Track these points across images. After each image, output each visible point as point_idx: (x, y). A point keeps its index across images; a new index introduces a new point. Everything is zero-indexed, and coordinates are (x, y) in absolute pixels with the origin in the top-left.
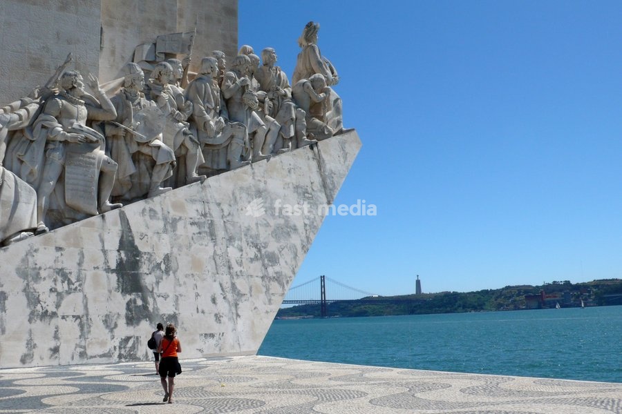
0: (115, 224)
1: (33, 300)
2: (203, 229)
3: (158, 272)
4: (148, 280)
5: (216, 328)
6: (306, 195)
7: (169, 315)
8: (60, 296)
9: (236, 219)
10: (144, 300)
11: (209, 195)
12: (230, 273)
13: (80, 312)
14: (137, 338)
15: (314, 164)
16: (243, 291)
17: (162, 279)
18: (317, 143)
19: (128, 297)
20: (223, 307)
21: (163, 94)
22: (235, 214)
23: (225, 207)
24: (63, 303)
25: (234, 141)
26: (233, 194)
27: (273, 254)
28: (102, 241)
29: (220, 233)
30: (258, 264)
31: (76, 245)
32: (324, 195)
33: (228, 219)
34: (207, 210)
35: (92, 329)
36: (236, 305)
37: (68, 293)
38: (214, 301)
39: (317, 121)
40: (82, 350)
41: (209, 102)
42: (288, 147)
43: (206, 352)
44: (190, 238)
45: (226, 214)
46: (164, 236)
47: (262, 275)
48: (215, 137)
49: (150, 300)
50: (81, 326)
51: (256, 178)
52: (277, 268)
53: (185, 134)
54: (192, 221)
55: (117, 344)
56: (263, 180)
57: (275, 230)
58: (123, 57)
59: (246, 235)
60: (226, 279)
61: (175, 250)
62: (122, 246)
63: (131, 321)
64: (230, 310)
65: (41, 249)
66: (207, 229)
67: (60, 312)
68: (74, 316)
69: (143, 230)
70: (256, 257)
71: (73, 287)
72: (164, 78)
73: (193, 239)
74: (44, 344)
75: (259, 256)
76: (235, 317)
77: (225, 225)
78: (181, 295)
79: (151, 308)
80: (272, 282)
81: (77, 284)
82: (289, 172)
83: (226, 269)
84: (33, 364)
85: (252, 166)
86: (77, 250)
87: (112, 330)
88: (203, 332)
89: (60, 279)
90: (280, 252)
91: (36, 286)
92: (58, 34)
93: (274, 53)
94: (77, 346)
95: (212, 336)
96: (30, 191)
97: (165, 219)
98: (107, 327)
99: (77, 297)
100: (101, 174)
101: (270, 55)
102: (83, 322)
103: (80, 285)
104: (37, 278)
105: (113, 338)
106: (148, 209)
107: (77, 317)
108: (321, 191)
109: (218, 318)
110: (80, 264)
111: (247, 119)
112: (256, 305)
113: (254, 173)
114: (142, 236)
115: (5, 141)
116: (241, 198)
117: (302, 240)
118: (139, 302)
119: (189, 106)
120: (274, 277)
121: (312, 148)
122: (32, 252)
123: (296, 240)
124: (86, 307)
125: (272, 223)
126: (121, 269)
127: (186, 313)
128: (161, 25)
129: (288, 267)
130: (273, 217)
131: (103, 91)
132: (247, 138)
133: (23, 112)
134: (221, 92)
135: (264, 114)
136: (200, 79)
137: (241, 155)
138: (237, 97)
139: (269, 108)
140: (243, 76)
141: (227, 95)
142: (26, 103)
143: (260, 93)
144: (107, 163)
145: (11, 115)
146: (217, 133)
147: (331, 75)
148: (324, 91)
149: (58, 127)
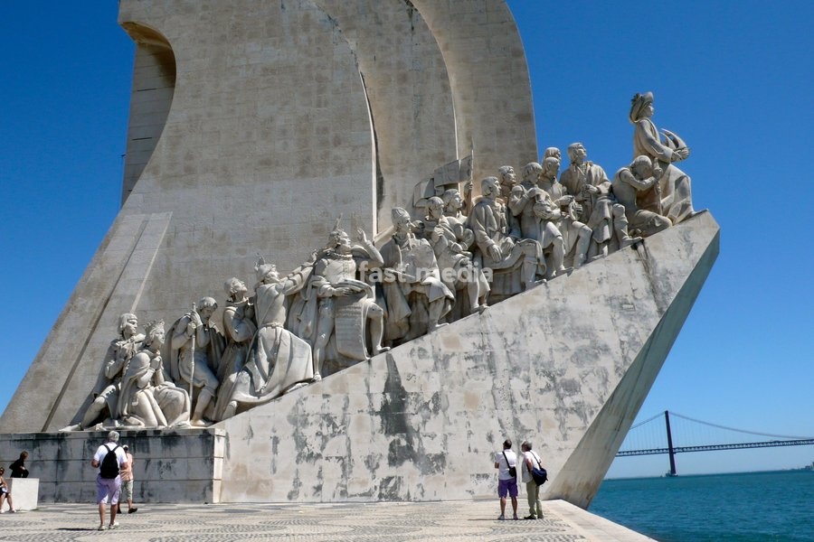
0: (381, 367)
1: (301, 443)
2: (480, 363)
3: (426, 412)
4: (414, 421)
6: (625, 306)
7: (436, 455)
8: (325, 439)
9: (522, 347)
10: (409, 440)
11: (489, 326)
12: (512, 407)
13: (343, 453)
14: (399, 478)
15: (638, 268)
16: (528, 427)
17: (429, 418)
18: (642, 241)
19: (392, 438)
21: (437, 230)
22: (521, 341)
23: (510, 337)
24: (328, 446)
25: (526, 260)
26: (520, 319)
27: (573, 381)
28: (368, 386)
29: (502, 365)
30: (551, 395)
31: (342, 391)
32: (653, 302)
33: (512, 347)
34: (486, 342)
35: (353, 469)
37: (333, 436)
38: (490, 438)
39: (646, 213)
40: (343, 489)
41: (491, 225)
42: (603, 252)
43: (477, 493)
44: (464, 373)
45: (509, 343)
46: (434, 374)
47: (555, 407)
48: (502, 261)
49: (416, 440)
50: (344, 466)
51: (552, 298)
52: (577, 398)
53: (462, 264)
54: (466, 355)
55: (378, 484)
56: (561, 298)
57: (575, 353)
58: (404, 201)
59: (535, 363)
60: (507, 415)
61: (446, 388)
62: (387, 388)
63: (393, 461)
65: (310, 398)
66: (485, 363)
67: (324, 454)
68: (337, 458)
69: (411, 370)
70: (548, 388)
71: (337, 430)
72: (435, 213)
73: (467, 374)
74: (309, 483)
75: (552, 385)
77: (508, 357)
78: (450, 434)
79: (415, 448)
80: (569, 415)
81: (341, 428)
82: (600, 282)
83: (507, 403)
84: (298, 500)
85: (546, 283)
86: (343, 396)
87: (373, 471)
88: (475, 472)
89: (325, 423)
90: (583, 378)
91: (303, 431)
92: (335, 197)
93: (581, 148)
95: (486, 476)
96: (304, 346)
97: (436, 357)
98: (369, 467)
99: (341, 439)
100: (369, 321)
101: (575, 152)
102: (345, 463)
103: (344, 429)
104: (305, 423)
105: (374, 478)
106: (416, 349)
107: (339, 458)
108: (647, 298)
110: (344, 409)
111: (541, 232)
112: (545, 442)
113: (548, 293)
115: (283, 305)
116: (530, 323)
117: (615, 362)
118: (404, 443)
119: (469, 234)
120: (572, 409)
121: (635, 247)
122: (300, 401)
123: (607, 363)
124: (349, 449)
125: (573, 345)
126: (386, 411)
127: (455, 452)
128: (440, 157)
129: (594, 395)
130: (573, 337)
131: (369, 242)
132: (540, 254)
133: (297, 278)
134: (509, 210)
135: (570, 220)
136: (480, 202)
137: (536, 275)
138: (528, 212)
139: (577, 212)
140: (533, 186)
141: (515, 212)
142: (303, 268)
143: (563, 198)
144: (372, 309)
145: (286, 282)
146: (504, 255)
147: (670, 150)
148: (654, 174)
149: (326, 285)
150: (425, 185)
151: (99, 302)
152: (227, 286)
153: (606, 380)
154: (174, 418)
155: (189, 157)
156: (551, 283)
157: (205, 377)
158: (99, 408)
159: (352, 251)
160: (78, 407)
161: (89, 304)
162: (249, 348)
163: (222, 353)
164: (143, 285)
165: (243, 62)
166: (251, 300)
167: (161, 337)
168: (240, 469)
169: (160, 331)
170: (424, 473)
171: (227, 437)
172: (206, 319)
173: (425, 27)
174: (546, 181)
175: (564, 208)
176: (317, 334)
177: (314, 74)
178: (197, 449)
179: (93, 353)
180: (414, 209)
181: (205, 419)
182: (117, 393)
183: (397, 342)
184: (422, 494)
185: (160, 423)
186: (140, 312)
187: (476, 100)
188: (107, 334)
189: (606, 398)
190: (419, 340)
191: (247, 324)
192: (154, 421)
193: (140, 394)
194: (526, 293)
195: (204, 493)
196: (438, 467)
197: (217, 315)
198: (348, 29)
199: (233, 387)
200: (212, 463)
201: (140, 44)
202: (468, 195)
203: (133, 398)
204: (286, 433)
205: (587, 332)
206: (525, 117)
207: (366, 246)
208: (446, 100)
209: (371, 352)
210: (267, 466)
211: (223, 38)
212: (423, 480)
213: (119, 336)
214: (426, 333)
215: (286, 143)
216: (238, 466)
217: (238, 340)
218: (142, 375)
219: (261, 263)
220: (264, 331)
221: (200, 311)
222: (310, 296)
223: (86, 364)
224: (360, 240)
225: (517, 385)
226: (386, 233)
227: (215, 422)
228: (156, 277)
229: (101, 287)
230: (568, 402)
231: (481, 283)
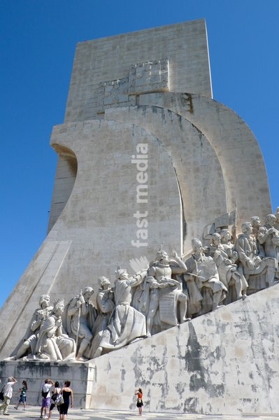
0: (186, 330)
1: (138, 374)
2: (244, 329)
3: (212, 358)
4: (205, 363)
5: (252, 395)
7: (218, 385)
8: (152, 372)
9: (269, 320)
10: (202, 375)
11: (248, 307)
12: (264, 357)
13: (163, 381)
14: (196, 399)
16: (274, 370)
17: (214, 362)
19: (192, 374)
20: (258, 381)
21: (217, 251)
22: (268, 317)
23: (261, 314)
24: (154, 377)
25: (269, 269)
26: (267, 304)
28: (178, 341)
29: (257, 331)
31: (163, 343)
33: (263, 320)
34: (247, 317)
35: (169, 392)
36: (269, 379)
37: (157, 371)
38: (251, 376)
40: (163, 404)
41: (248, 249)
43: (244, 411)
44: (234, 335)
45: (261, 318)
46: (217, 335)
48: (255, 269)
49: (206, 375)
50: (163, 389)
53: (232, 271)
54: (236, 324)
55: (183, 402)
58: (198, 235)
59: (277, 330)
60: (261, 362)
61: (224, 344)
62: (189, 343)
63: (193, 388)
64: (264, 382)
65: (144, 347)
66: (247, 329)
67: (152, 382)
68: (159, 384)
69: (203, 333)
71: (160, 367)
72: (216, 242)
73: (236, 335)
76: (268, 388)
77: (260, 326)
78: (227, 372)
79: (206, 380)
81: (162, 366)
83: (261, 354)
86: (163, 347)
87: (181, 394)
88: (243, 397)
89: (153, 363)
91: (140, 367)
92: (160, 233)
94: (160, 401)
95: (249, 400)
96: (141, 316)
97: (218, 325)
98: (178, 391)
99: (162, 373)
100: (179, 303)
102: (164, 388)
103: (164, 366)
104: (141, 362)
105: (181, 398)
106: (206, 320)
107: (161, 385)
109: (254, 388)
110: (164, 355)
111: (277, 253)
114: (202, 337)
115: (130, 292)
116: (273, 306)
118: (199, 377)
119: (235, 254)
122: (139, 348)
124: (166, 379)
126: (188, 356)
127: (230, 384)
128: (218, 212)
131: (179, 258)
132: (277, 266)
133: (138, 277)
134: (257, 241)
136: (241, 236)
137: (275, 278)
138: (269, 242)
140: (271, 227)
141: (261, 242)
142: (142, 272)
144: (181, 296)
145: (132, 279)
146: (256, 266)
149: (155, 282)
150: (209, 227)
151: (31, 288)
152: (100, 281)
154: (67, 356)
155: (82, 211)
157: (85, 332)
158: (26, 348)
159: (169, 263)
160: (15, 346)
161: (25, 289)
162: (111, 316)
163: (95, 319)
164: (55, 279)
166: (112, 289)
167: (62, 308)
169: (62, 305)
170: (211, 396)
171: (96, 369)
172: (87, 299)
173: (209, 143)
174: (278, 225)
176: (149, 310)
178: (78, 375)
179: (26, 316)
180: (203, 240)
181: (84, 357)
182: (36, 339)
183: (194, 316)
184: (210, 409)
185: (59, 358)
186: (52, 294)
187: (237, 182)
188: (33, 306)
190: (207, 315)
191: (110, 302)
192: (55, 357)
193: (49, 341)
194: (269, 288)
195: (80, 402)
196: (219, 393)
197: (93, 297)
198: (167, 146)
199: (100, 339)
200: (86, 384)
201: (60, 156)
202: (234, 233)
203: (44, 343)
204: (130, 367)
206: (264, 190)
207: (178, 260)
208: (221, 181)
209: (180, 321)
210: (118, 388)
211: (102, 151)
212: (210, 401)
213: (39, 307)
214: (211, 311)
216: (101, 387)
217: (104, 312)
218: (50, 330)
219: (119, 268)
220: (119, 307)
221: (84, 295)
222: (146, 288)
223: (21, 322)
224: (174, 257)
225: (267, 343)
226: (188, 253)
227: (89, 359)
228: (62, 275)
229: (32, 280)
231: (243, 283)
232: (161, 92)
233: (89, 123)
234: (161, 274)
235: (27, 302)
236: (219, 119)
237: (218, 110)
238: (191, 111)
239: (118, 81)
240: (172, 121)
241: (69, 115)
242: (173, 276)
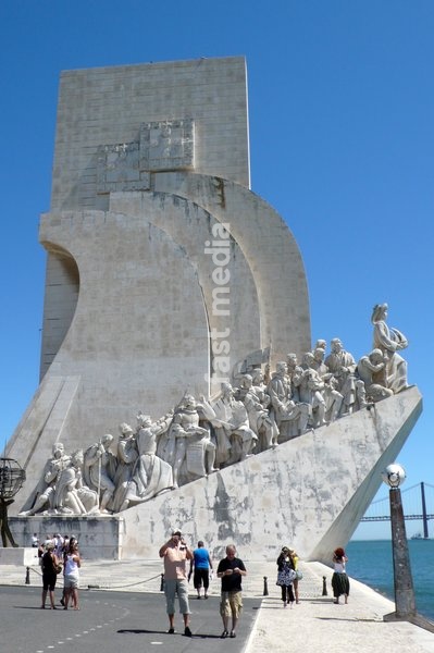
0: (214, 481)
1: (167, 526)
2: (272, 480)
3: (240, 509)
4: (233, 514)
5: (277, 542)
6: (360, 446)
7: (246, 534)
8: (181, 523)
9: (298, 470)
10: (230, 525)
11: (278, 457)
12: (290, 507)
13: (192, 532)
15: (370, 422)
16: (299, 519)
17: (242, 512)
18: (373, 405)
19: (220, 524)
20: (283, 529)
21: (248, 395)
22: (297, 467)
23: (291, 464)
24: (183, 528)
25: (302, 415)
26: (297, 453)
27: (327, 492)
28: (206, 492)
29: (285, 481)
30: (313, 500)
31: (191, 494)
32: (377, 444)
33: (292, 471)
34: (276, 467)
36: (294, 528)
37: (186, 522)
38: (277, 525)
39: (378, 386)
41: (281, 393)
42: (349, 411)
43: (269, 557)
44: (263, 486)
45: (290, 468)
46: (245, 486)
47: (316, 507)
48: (287, 415)
49: (234, 525)
50: (192, 540)
51: (317, 440)
52: (329, 502)
53: (263, 418)
54: (264, 475)
56: (322, 441)
57: (329, 475)
59: (305, 481)
60: (287, 511)
61: (252, 494)
62: (218, 494)
63: (221, 537)
64: (289, 531)
65: (172, 499)
66: (275, 479)
68: (188, 535)
69: (232, 483)
70: (312, 495)
71: (188, 518)
72: (247, 385)
73: (265, 486)
75: (315, 494)
76: (292, 536)
77: (289, 476)
78: (254, 522)
79: (234, 530)
80: (324, 512)
81: (190, 517)
82: (346, 431)
83: (288, 504)
85: (313, 431)
86: (192, 498)
87: (209, 542)
88: (268, 544)
89: (181, 514)
90: (333, 490)
91: (169, 518)
92: (185, 371)
93: (339, 343)
95: (274, 546)
96: (168, 467)
97: (246, 475)
98: (207, 540)
99: (191, 524)
100: (207, 453)
101: (335, 344)
102: (193, 538)
103: (192, 517)
104: (170, 514)
105: (210, 546)
106: (235, 470)
107: (190, 535)
108: (374, 442)
109: (279, 536)
110: (192, 506)
111: (311, 398)
112: (309, 528)
113: (314, 437)
114: (231, 487)
115: (155, 441)
116: (303, 456)
117: (352, 481)
118: (227, 527)
119: (267, 398)
120: (326, 509)
121: (369, 409)
122: (168, 500)
123: (347, 481)
124: (195, 529)
125: (328, 470)
126: (216, 507)
127: (257, 532)
128: (250, 346)
129: (339, 501)
130: (328, 465)
131: (207, 402)
132: (310, 412)
133: (163, 424)
134: (292, 383)
135: (330, 390)
136: (275, 378)
137: (308, 425)
138: (304, 385)
139: (335, 384)
140: (308, 368)
141: (296, 385)
142: (166, 418)
143: (327, 375)
144: (209, 446)
145: (157, 427)
146: (289, 412)
147: (395, 344)
148: (384, 361)
149: (181, 430)
150: (240, 365)
151: (36, 433)
152: (121, 429)
153: (346, 492)
154: (91, 509)
155: (91, 339)
156: (317, 431)
157: (107, 483)
158: (44, 501)
159: (196, 408)
160: (26, 499)
161: (29, 434)
162: (134, 468)
163: (116, 469)
165: (124, 275)
166: (135, 436)
167: (81, 459)
168: (132, 540)
169: (80, 456)
170: (239, 544)
171: (125, 521)
172: (106, 448)
173: (243, 255)
174: (316, 363)
175: (327, 381)
176: (175, 459)
177: (171, 287)
178: (109, 529)
179: (33, 466)
180: (233, 380)
181: (108, 509)
182: (54, 492)
185: (83, 512)
187: (274, 306)
188: (42, 454)
189: (346, 503)
191: (133, 452)
192: (79, 510)
193: (69, 493)
195: (113, 554)
196: (246, 541)
198: (192, 255)
199: (125, 492)
200: (118, 537)
202: (267, 372)
203: (65, 496)
204: (159, 519)
205: (336, 462)
206: (305, 319)
207: (205, 405)
208: (255, 308)
209: (208, 472)
210: (149, 540)
211: (110, 258)
213: (52, 457)
214: (239, 461)
215: (153, 334)
216: (131, 538)
217: (127, 462)
218: (70, 483)
219: (140, 413)
220: (143, 457)
221: (104, 443)
222: (172, 436)
223: (30, 472)
224: (202, 402)
225: (294, 494)
227: (117, 512)
228: (71, 418)
229: (37, 423)
230: (323, 504)
231: (275, 430)
232: (183, 171)
233: (90, 215)
234: (188, 422)
235: (33, 449)
236: (256, 221)
237: (256, 207)
238: (223, 205)
239: (125, 146)
240: (198, 220)
241: (57, 191)
242: (201, 423)
